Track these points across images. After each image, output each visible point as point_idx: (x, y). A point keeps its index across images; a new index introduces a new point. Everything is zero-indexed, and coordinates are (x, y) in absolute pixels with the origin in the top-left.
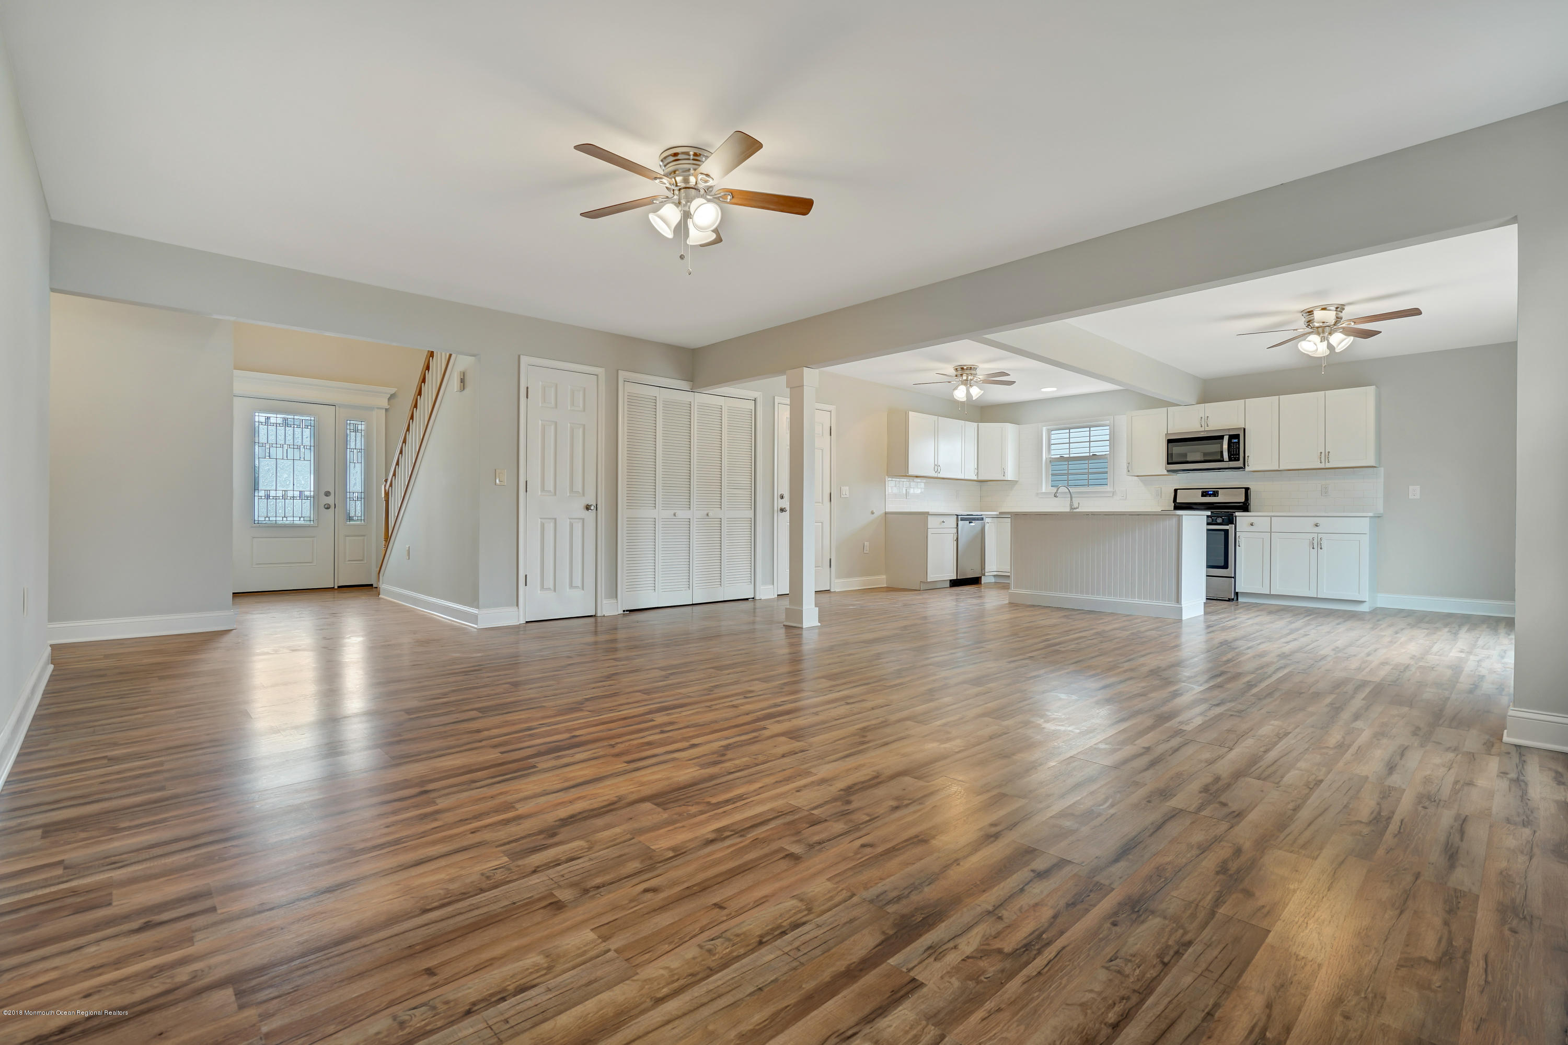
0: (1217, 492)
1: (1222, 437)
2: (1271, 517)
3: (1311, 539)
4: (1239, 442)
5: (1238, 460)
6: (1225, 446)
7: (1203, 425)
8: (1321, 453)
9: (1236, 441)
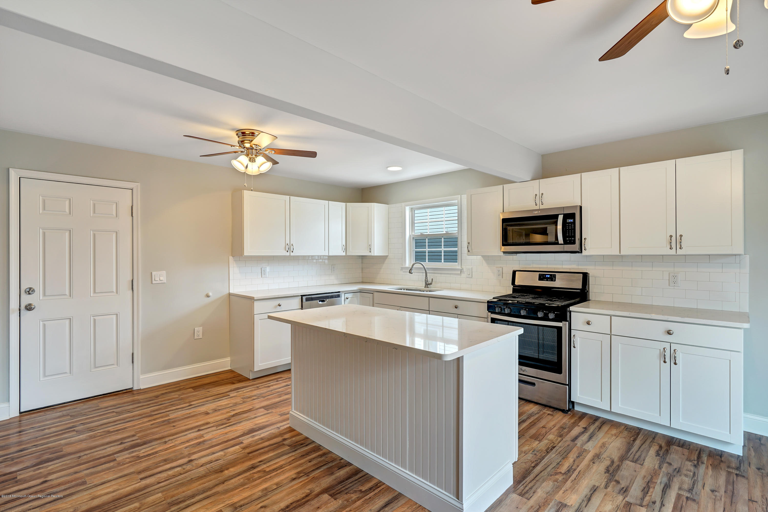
0: (555, 276)
1: (556, 217)
2: (611, 316)
3: (662, 350)
4: (574, 223)
5: (574, 243)
6: (560, 227)
7: (538, 203)
8: (671, 236)
9: (572, 221)
